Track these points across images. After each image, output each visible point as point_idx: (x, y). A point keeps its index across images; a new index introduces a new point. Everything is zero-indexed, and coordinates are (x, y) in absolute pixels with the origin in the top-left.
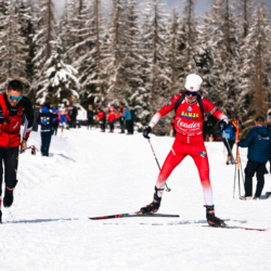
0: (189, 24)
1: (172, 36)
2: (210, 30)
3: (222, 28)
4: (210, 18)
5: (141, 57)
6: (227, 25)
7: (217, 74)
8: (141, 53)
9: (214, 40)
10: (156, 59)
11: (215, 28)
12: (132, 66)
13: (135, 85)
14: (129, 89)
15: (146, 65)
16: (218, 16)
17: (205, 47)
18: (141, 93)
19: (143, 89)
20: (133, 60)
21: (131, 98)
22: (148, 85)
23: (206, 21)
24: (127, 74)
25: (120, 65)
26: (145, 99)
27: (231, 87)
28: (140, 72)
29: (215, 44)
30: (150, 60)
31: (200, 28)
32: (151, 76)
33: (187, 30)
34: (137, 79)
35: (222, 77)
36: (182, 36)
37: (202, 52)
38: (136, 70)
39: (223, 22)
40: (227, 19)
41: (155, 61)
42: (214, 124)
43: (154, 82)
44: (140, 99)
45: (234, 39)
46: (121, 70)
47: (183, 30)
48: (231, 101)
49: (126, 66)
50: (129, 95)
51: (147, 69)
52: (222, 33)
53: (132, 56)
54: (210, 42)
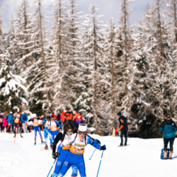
0: (125, 33)
1: (110, 44)
2: (144, 37)
3: (155, 35)
4: (144, 27)
5: (83, 65)
6: (159, 32)
7: (153, 77)
8: (82, 61)
9: (149, 46)
10: (96, 66)
11: (149, 35)
12: (75, 73)
13: (78, 91)
14: (73, 95)
15: (87, 72)
16: (151, 24)
17: (141, 53)
18: (84, 98)
19: (86, 94)
20: (76, 68)
21: (75, 103)
22: (90, 90)
23: (140, 29)
24: (71, 81)
25: (64, 74)
26: (89, 103)
27: (166, 88)
28: (82, 79)
29: (150, 49)
30: (91, 67)
31: (135, 36)
32: (93, 82)
33: (123, 38)
34: (80, 86)
35: (158, 79)
36: (119, 44)
37: (138, 57)
38: (79, 77)
39: (156, 29)
40: (159, 26)
41: (96, 68)
42: (153, 122)
43: (95, 87)
44: (83, 103)
45: (167, 45)
46: (65, 78)
47: (120, 38)
48: (167, 100)
49: (70, 74)
50: (74, 100)
51: (89, 76)
52: (155, 40)
53: (75, 64)
54: (145, 48)
